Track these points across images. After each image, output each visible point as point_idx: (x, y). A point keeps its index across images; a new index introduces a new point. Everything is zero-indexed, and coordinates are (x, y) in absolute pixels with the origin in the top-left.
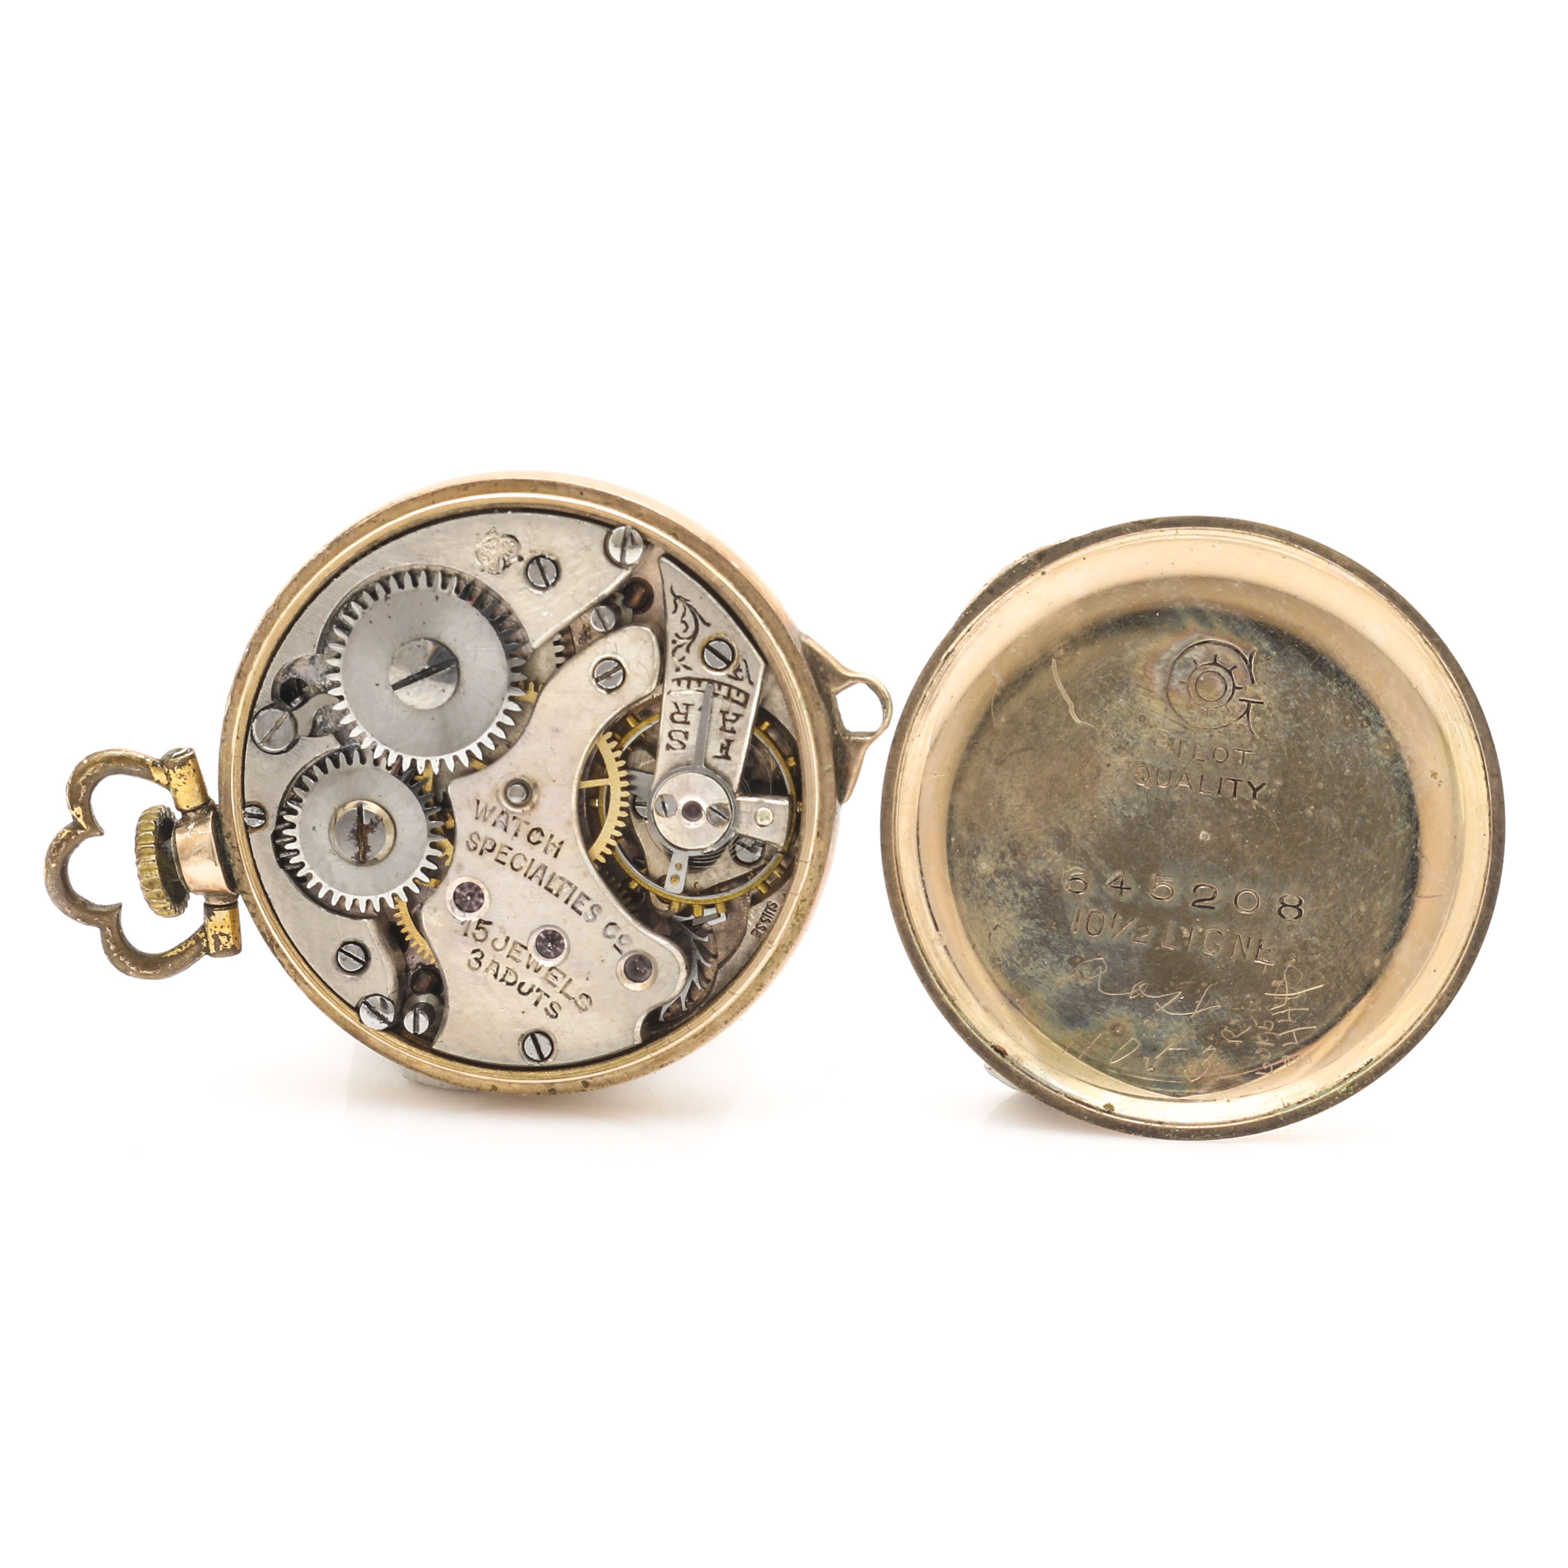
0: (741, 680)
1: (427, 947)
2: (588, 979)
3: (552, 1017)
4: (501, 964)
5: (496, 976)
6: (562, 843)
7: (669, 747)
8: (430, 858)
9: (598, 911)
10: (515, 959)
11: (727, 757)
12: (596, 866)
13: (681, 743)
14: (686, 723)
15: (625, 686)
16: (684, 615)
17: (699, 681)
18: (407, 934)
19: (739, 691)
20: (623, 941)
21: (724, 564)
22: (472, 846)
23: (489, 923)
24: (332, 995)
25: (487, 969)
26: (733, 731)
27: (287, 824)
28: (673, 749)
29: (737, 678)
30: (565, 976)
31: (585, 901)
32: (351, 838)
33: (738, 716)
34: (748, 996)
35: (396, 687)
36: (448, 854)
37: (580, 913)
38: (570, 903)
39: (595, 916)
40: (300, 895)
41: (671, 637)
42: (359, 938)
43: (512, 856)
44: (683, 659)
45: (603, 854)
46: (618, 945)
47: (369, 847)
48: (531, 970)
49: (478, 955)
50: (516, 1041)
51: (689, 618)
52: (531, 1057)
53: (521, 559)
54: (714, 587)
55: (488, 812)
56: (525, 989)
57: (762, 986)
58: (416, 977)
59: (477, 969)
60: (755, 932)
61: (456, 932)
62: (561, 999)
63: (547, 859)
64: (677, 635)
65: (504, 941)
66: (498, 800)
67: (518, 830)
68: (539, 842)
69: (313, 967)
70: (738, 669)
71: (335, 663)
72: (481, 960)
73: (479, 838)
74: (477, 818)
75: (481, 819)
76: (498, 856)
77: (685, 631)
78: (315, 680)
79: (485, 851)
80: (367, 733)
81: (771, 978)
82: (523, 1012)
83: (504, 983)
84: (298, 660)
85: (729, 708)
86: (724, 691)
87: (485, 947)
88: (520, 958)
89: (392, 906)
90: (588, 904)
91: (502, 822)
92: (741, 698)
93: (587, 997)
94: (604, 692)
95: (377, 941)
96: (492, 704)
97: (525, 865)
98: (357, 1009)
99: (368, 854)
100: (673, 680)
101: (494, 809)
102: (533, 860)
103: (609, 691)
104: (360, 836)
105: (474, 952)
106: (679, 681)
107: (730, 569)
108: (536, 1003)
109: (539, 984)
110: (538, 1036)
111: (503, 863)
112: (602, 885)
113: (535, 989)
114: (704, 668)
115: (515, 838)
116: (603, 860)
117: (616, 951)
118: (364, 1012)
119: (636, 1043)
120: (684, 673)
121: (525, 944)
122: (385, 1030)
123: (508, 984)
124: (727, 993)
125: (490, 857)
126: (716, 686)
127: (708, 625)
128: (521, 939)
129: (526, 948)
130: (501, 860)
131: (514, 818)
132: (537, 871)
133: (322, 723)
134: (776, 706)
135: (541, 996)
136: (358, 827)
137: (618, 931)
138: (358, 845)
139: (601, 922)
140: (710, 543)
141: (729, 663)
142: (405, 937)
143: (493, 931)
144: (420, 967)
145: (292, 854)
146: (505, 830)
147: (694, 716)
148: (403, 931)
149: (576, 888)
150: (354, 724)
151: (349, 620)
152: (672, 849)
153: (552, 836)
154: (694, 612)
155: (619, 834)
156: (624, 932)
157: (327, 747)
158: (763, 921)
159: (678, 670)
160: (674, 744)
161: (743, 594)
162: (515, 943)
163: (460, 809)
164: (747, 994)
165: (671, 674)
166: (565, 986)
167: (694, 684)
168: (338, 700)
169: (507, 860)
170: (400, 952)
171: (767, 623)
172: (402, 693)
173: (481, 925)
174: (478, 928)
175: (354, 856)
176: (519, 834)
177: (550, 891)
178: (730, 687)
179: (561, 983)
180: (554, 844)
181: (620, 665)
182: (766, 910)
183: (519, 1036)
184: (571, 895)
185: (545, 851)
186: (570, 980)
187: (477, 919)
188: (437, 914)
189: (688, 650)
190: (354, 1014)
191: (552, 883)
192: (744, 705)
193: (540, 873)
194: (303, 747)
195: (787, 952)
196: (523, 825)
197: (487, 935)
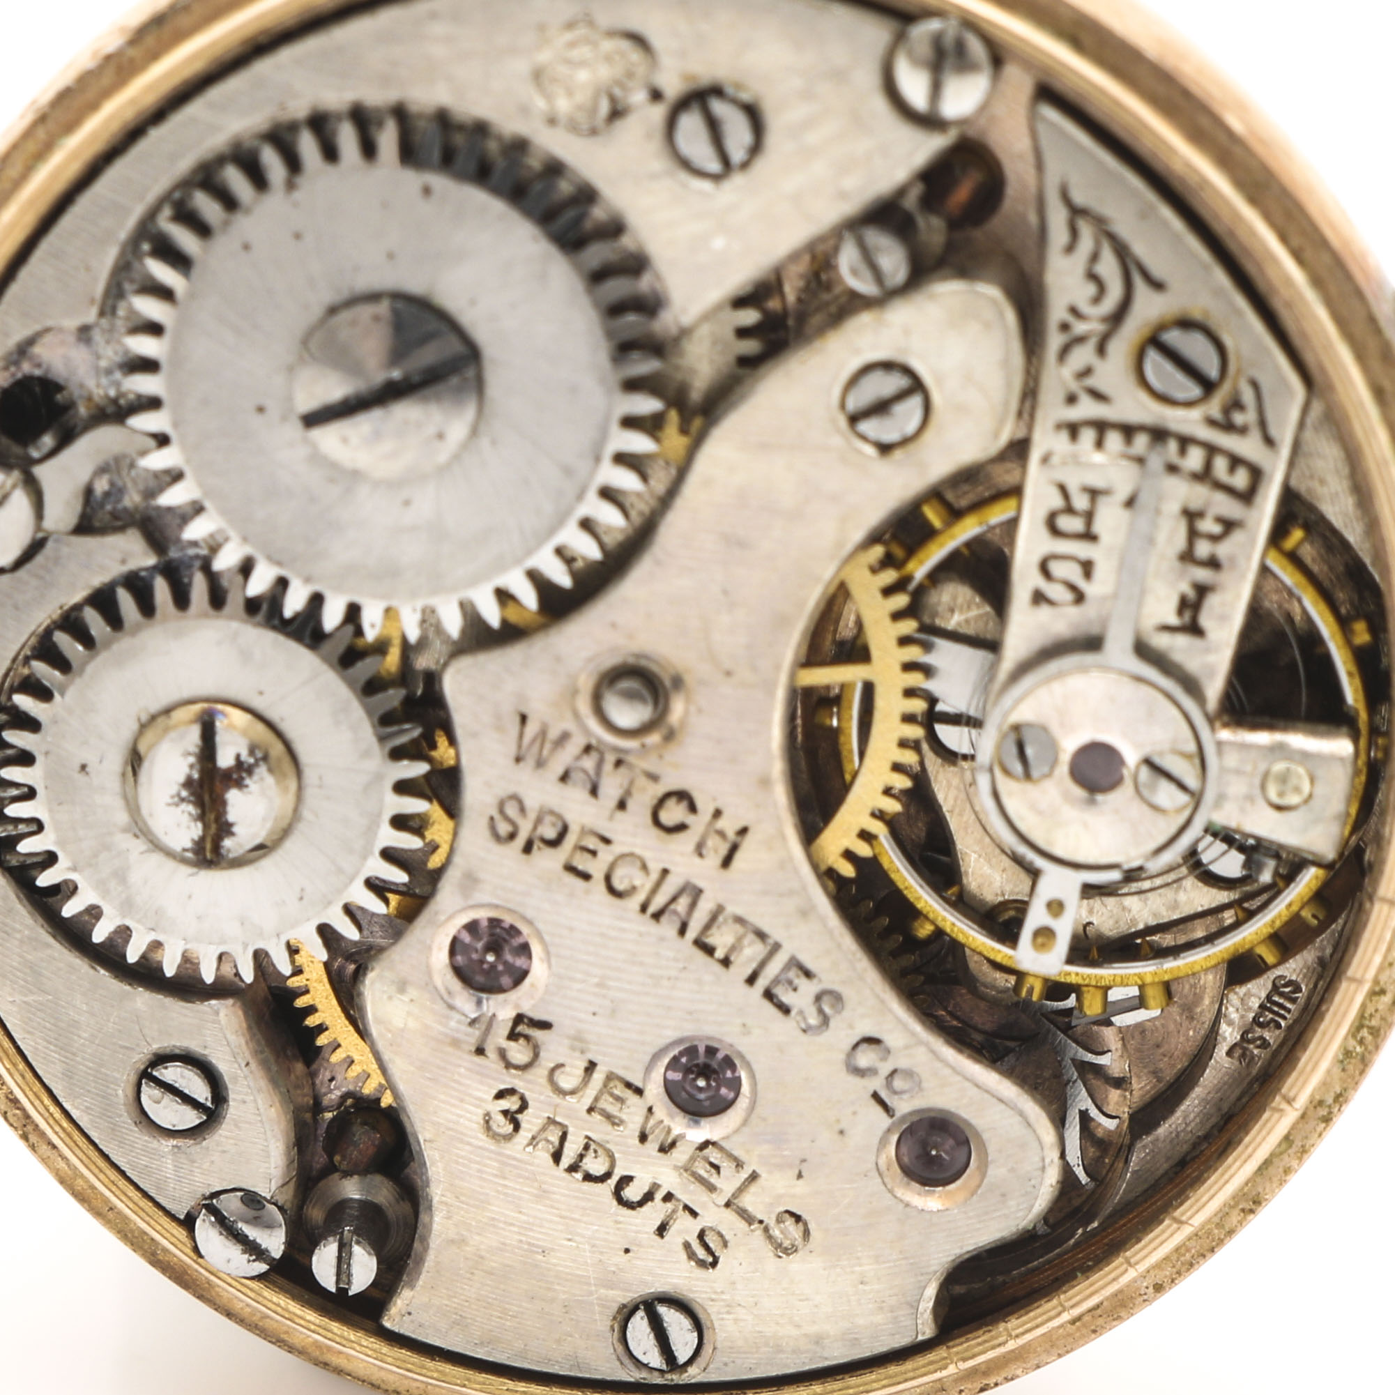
0: (1242, 431)
1: (374, 1067)
2: (800, 1176)
3: (702, 1264)
4: (571, 1130)
5: (557, 1157)
6: (743, 831)
7: (1039, 598)
8: (389, 855)
9: (833, 1006)
10: (608, 1117)
11: (1194, 629)
12: (831, 885)
13: (1073, 588)
14: (1089, 536)
15: (929, 436)
16: (1095, 257)
17: (1129, 431)
18: (321, 1029)
19: (1236, 462)
20: (898, 1083)
21: (1204, 122)
22: (504, 828)
23: (545, 1025)
24: (122, 1183)
25: (533, 1138)
26: (1213, 563)
27: (10, 752)
28: (1050, 602)
29: (1228, 427)
30: (739, 1165)
31: (802, 982)
32: (183, 800)
33: (1229, 525)
34: (1219, 1225)
35: (313, 419)
36: (437, 839)
37: (785, 1010)
38: (762, 983)
39: (825, 1020)
40: (43, 935)
41: (1056, 312)
42: (194, 1046)
43: (610, 858)
44: (1087, 372)
45: (849, 855)
46: (884, 1094)
47: (230, 825)
48: (652, 1146)
49: (511, 1104)
50: (603, 1323)
51: (1108, 267)
52: (644, 1360)
53: (656, 95)
54: (1176, 185)
55: (548, 746)
56: (633, 1193)
57: (1257, 1202)
58: (341, 1127)
59: (508, 1138)
60: (1238, 1052)
61: (455, 1043)
62: (728, 1222)
63: (703, 871)
64: (1074, 311)
65: (580, 1072)
66: (576, 715)
67: (628, 793)
68: (681, 827)
69: (75, 1114)
70: (1236, 404)
71: (145, 346)
72: (519, 1116)
73: (522, 810)
74: (518, 760)
75: (530, 762)
76: (572, 855)
77: (1097, 300)
78: (91, 383)
79: (537, 844)
80: (232, 533)
81: (1282, 1183)
82: (627, 1251)
83: (579, 1176)
84: (47, 330)
85: (1208, 504)
86: (1195, 458)
87: (533, 1086)
88: (624, 1117)
89: (285, 968)
90: (808, 989)
91: (585, 771)
92: (1240, 479)
93: (798, 1218)
94: (870, 450)
95: (245, 1053)
96: (568, 471)
97: (644, 884)
98: (188, 1223)
99: (227, 843)
100: (1059, 427)
101: (565, 737)
102: (665, 872)
103: (885, 449)
104: (207, 798)
105: (500, 1095)
106: (1073, 430)
107: (1222, 138)
108: (662, 1230)
109: (669, 1179)
110: (662, 1310)
111: (586, 877)
112: (848, 941)
113: (659, 1196)
114: (1143, 396)
115: (620, 815)
116: (848, 870)
117: (878, 1110)
118: (206, 1231)
119: (920, 1338)
120: (1087, 409)
121: (639, 1084)
122: (260, 1277)
123: (588, 1177)
124: (1167, 1222)
125: (550, 860)
126: (1173, 446)
127: (1157, 285)
128: (625, 1068)
129: (639, 1091)
130: (580, 867)
131: (619, 763)
132: (674, 899)
133: (107, 494)
134: (1322, 482)
135: (674, 1211)
136: (203, 772)
137: (884, 1059)
138: (202, 817)
139: (843, 1033)
140: (1170, 61)
141: (1209, 387)
142: (313, 1038)
143: (553, 1047)
144: (349, 1101)
145: (22, 828)
146: (594, 791)
147: (1109, 519)
148: (311, 1021)
149: (776, 947)
150: (197, 509)
151: (185, 239)
152: (1039, 862)
153: (718, 814)
154: (1122, 252)
155: (893, 806)
156: (902, 1062)
157: (123, 562)
158: (1261, 1025)
159: (1071, 399)
160: (1056, 591)
161: (1253, 200)
162: (610, 1077)
163: (474, 735)
164: (1217, 1220)
165: (1052, 410)
166: (741, 1190)
167: (1114, 440)
168: (152, 443)
169: (596, 868)
170: (299, 1067)
171: (1317, 282)
172: (329, 437)
173: (520, 1028)
174: (513, 1036)
175: (189, 845)
176: (631, 804)
177: (709, 950)
178: (1212, 450)
179: (728, 1182)
180: (721, 834)
181: (916, 386)
182: (1269, 997)
183: (615, 1307)
184: (763, 964)
185: (699, 850)
186: (754, 1177)
187: (513, 1014)
188: (406, 998)
189: (1101, 350)
190: (181, 1233)
191: (714, 930)
192: (1247, 496)
193: (682, 905)
194: (57, 560)
195: (1327, 1120)
196: (642, 781)
197: (536, 1055)
